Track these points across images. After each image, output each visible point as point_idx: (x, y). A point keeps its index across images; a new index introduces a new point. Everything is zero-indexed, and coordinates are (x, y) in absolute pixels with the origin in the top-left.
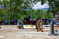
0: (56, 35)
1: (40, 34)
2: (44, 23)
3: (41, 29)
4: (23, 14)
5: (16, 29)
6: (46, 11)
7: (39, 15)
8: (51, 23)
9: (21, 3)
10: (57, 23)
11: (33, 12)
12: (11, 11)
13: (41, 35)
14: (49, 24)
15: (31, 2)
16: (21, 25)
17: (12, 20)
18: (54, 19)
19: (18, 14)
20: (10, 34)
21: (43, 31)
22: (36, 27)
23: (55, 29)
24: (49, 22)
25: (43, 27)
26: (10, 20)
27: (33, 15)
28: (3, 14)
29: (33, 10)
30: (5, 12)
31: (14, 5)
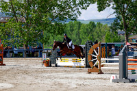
0: (133, 81)
1: (94, 79)
2: (104, 53)
3: (97, 66)
4: (57, 32)
5: (39, 66)
6: (110, 25)
7: (92, 35)
8: (121, 54)
9: (51, 6)
10: (136, 52)
11: (79, 28)
12: (28, 26)
13: (97, 80)
14: (117, 55)
15: (75, 4)
16: (52, 57)
17: (30, 47)
18: (128, 44)
19: (45, 32)
20: (25, 79)
21: (101, 73)
22: (86, 61)
23: (129, 67)
24: (116, 51)
25: (102, 64)
26: (26, 46)
27: (78, 34)
28: (10, 33)
29: (80, 24)
30: (13, 27)
31: (35, 12)
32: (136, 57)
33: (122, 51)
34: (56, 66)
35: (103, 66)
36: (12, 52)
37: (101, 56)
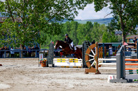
0: (130, 81)
1: (91, 79)
2: (101, 53)
3: (94, 67)
4: (54, 32)
5: (36, 66)
6: (107, 25)
7: (90, 36)
8: (118, 54)
9: (47, 6)
10: (133, 52)
11: (76, 29)
12: (24, 26)
13: (94, 81)
14: (114, 55)
15: (72, 4)
16: (49, 57)
17: (27, 47)
18: (126, 44)
19: (41, 32)
21: (98, 73)
22: (84, 62)
23: (127, 67)
24: (113, 51)
26: (23, 46)
27: (75, 34)
28: (6, 33)
29: (77, 24)
31: (32, 12)
32: (133, 57)
33: (119, 51)
34: (53, 66)
35: (100, 66)
36: (9, 52)
37: (98, 56)
